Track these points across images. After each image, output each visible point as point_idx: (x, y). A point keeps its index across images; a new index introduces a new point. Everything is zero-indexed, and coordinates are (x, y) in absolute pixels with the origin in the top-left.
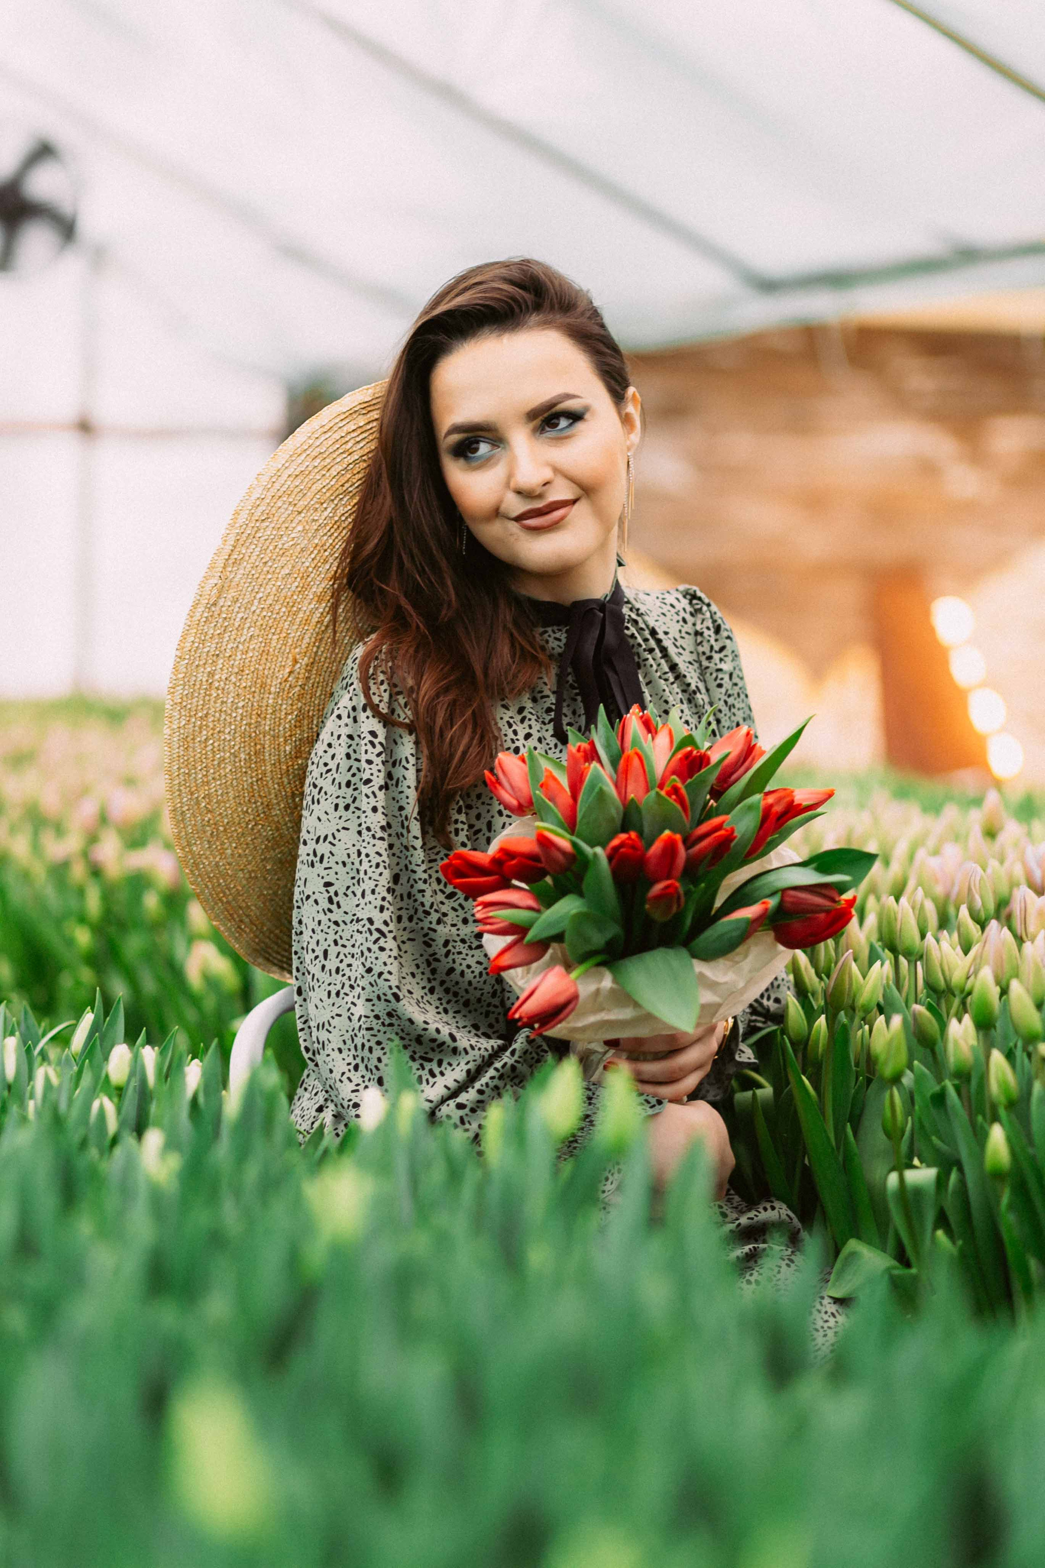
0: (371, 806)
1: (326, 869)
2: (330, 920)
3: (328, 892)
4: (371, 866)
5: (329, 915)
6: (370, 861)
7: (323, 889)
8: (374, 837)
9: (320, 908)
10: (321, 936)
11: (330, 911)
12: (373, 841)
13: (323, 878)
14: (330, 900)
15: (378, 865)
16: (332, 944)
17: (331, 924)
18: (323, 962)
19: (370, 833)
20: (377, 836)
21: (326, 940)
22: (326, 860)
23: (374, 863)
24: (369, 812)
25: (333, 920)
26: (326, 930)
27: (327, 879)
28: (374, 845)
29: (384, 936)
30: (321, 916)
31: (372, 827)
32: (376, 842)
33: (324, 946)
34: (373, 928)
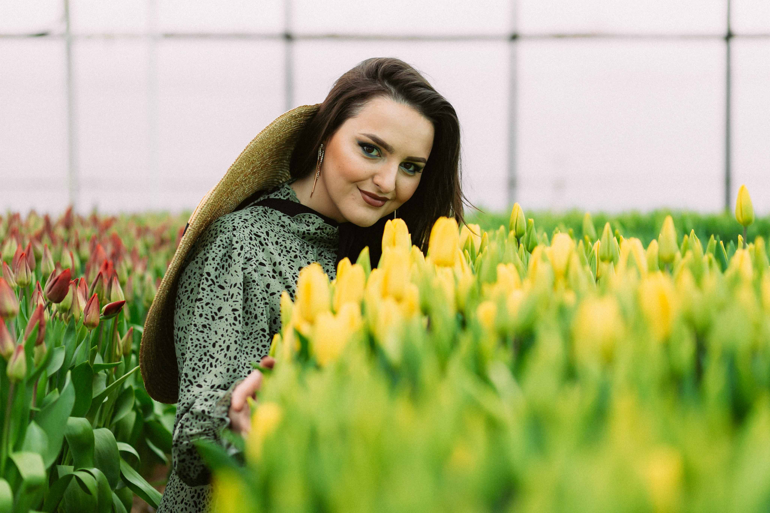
0: (199, 313)
1: (234, 301)
2: (233, 329)
3: (234, 314)
4: (192, 346)
5: (233, 326)
6: (192, 343)
7: (231, 313)
8: (197, 330)
9: (228, 323)
10: (227, 338)
11: (234, 324)
12: (196, 332)
13: (232, 306)
14: (235, 319)
15: (196, 346)
16: (233, 343)
17: (234, 332)
18: (226, 352)
19: (196, 328)
20: (200, 330)
21: (229, 340)
22: (235, 297)
23: (194, 344)
24: (197, 316)
25: (235, 329)
26: (230, 334)
27: (234, 307)
28: (197, 335)
29: (192, 384)
30: (229, 327)
31: (198, 324)
32: (198, 333)
33: (228, 343)
34: (187, 379)
